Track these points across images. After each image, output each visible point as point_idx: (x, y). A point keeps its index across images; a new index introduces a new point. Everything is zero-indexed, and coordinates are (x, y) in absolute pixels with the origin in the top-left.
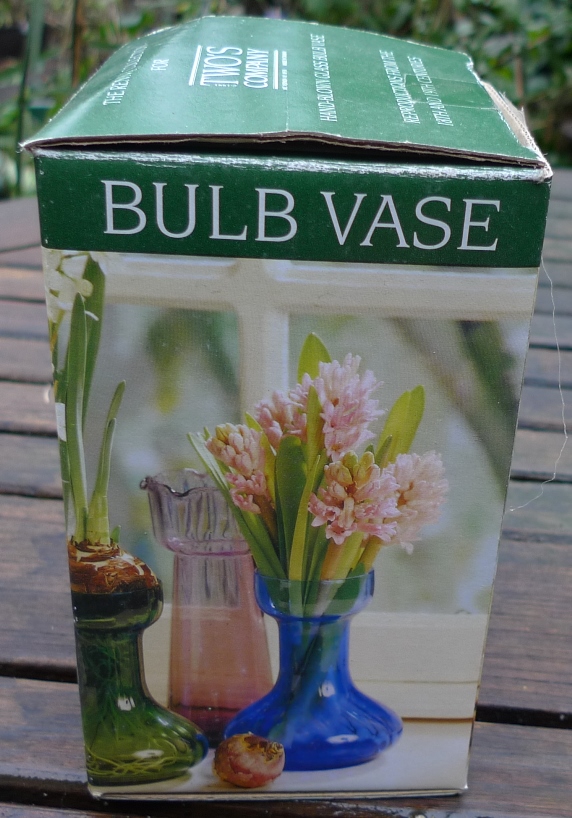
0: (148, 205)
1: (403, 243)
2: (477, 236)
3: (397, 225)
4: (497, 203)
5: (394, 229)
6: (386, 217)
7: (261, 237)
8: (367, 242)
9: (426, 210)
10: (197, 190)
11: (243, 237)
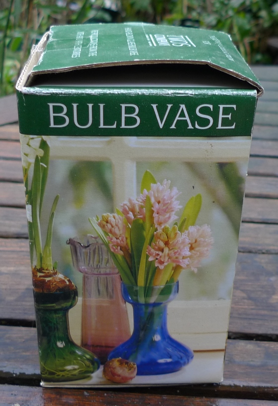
0: (70, 113)
1: (190, 127)
2: (225, 122)
3: (187, 118)
4: (234, 106)
5: (186, 120)
6: (182, 115)
7: (123, 126)
8: (173, 127)
9: (201, 111)
10: (93, 106)
11: (114, 126)
